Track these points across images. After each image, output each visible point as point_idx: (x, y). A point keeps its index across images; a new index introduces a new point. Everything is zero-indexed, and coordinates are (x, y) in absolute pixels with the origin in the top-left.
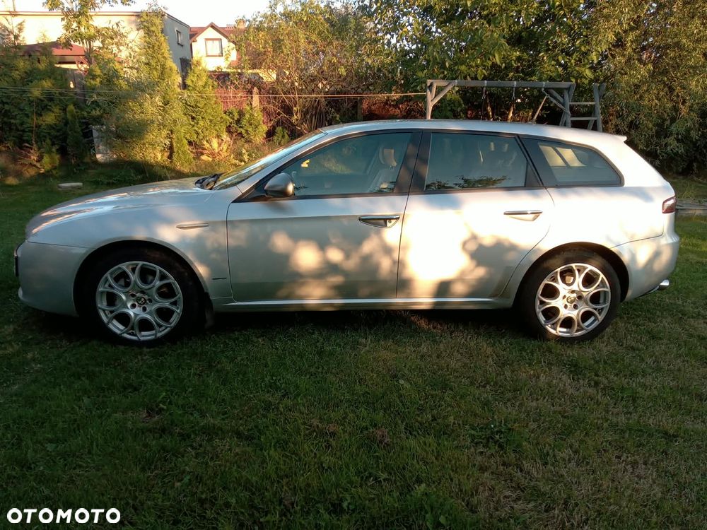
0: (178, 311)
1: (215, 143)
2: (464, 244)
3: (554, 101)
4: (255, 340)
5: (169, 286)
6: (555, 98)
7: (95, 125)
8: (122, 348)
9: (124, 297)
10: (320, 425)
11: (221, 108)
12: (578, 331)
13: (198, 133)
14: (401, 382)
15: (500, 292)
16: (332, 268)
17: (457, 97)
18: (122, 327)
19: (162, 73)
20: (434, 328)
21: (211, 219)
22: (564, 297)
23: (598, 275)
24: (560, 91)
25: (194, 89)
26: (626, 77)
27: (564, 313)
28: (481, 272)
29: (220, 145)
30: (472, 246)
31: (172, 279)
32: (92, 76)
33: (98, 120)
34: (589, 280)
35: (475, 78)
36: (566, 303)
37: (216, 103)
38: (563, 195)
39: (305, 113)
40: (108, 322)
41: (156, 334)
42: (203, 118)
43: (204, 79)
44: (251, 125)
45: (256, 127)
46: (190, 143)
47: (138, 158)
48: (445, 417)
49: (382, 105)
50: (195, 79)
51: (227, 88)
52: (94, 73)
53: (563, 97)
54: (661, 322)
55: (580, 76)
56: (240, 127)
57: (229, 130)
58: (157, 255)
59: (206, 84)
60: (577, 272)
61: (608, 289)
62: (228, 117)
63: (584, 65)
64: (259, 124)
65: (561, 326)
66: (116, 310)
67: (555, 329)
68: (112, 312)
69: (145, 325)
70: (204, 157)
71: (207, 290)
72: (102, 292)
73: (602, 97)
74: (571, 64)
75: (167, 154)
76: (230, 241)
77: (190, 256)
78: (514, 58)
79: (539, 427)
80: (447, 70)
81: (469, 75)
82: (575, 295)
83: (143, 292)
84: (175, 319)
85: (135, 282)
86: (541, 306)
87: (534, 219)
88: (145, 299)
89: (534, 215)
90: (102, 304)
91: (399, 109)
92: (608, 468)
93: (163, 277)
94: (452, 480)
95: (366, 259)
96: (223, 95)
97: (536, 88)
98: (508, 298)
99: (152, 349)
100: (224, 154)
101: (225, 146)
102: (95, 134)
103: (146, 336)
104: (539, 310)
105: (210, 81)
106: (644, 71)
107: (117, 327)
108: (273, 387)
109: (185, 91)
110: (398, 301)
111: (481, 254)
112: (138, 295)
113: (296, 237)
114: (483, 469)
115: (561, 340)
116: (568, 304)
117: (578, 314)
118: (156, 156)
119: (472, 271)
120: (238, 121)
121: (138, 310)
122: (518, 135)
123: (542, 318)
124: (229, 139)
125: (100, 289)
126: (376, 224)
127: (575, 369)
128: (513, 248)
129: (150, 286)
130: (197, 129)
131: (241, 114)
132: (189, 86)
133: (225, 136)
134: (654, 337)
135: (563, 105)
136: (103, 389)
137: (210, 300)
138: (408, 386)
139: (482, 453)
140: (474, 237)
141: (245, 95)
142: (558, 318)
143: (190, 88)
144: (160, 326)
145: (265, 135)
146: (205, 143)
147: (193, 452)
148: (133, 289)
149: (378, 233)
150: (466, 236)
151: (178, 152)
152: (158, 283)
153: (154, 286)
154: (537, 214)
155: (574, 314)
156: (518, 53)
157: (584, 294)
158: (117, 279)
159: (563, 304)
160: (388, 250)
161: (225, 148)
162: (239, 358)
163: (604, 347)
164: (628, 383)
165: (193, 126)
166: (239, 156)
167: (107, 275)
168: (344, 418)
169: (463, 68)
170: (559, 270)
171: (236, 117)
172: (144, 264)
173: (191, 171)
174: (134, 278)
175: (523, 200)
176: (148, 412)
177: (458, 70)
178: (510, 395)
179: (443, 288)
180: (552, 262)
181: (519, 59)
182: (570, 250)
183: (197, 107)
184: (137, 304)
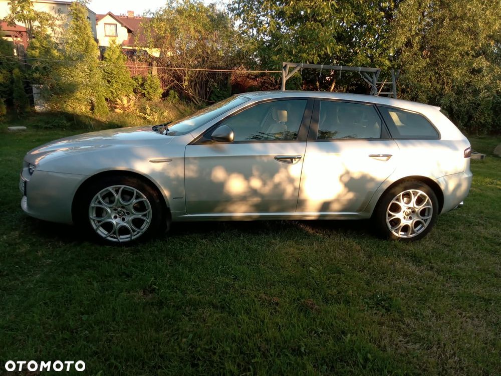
0: (148, 220)
1: (125, 100)
2: (341, 177)
3: (366, 80)
4: (201, 241)
5: (141, 203)
6: (367, 79)
7: (35, 84)
8: (108, 247)
9: (109, 210)
10: (266, 297)
11: (129, 75)
12: (411, 234)
13: (112, 93)
14: (311, 268)
15: (363, 208)
16: (254, 192)
17: (299, 75)
18: (106, 232)
19: (86, 48)
20: (317, 232)
21: (172, 157)
22: (404, 211)
23: (425, 197)
24: (371, 74)
25: (110, 60)
26: (412, 66)
27: (404, 222)
28: (351, 195)
29: (128, 102)
30: (346, 179)
31: (145, 198)
32: (33, 47)
33: (37, 81)
34: (420, 201)
35: (313, 63)
36: (405, 216)
37: (126, 71)
38: (404, 145)
39: (191, 81)
40: (97, 229)
41: (130, 237)
42: (116, 82)
43: (118, 53)
44: (152, 88)
45: (156, 89)
46: (107, 100)
47: (69, 109)
48: (346, 291)
49: (245, 78)
50: (111, 54)
51: (133, 61)
52: (35, 45)
53: (372, 78)
54: (458, 228)
55: (381, 64)
56: (144, 89)
57: (135, 91)
58: (135, 181)
59: (119, 57)
60: (412, 195)
61: (431, 207)
62: (134, 82)
63: (385, 57)
64: (158, 88)
65: (401, 231)
66: (103, 220)
67: (397, 233)
68: (99, 222)
69: (123, 231)
70: (117, 110)
71: (169, 205)
72: (93, 208)
73: (397, 79)
74: (376, 56)
75: (89, 107)
76: (187, 172)
77: (158, 182)
78: (338, 50)
79: (406, 296)
80: (293, 56)
81: (308, 60)
82: (410, 210)
83: (123, 207)
84: (145, 227)
85: (118, 200)
86: (389, 217)
87: (387, 160)
88: (124, 213)
89: (386, 157)
90: (92, 215)
91: (257, 81)
92: (457, 321)
93: (138, 197)
94: (364, 331)
95: (277, 186)
96: (131, 66)
97: (351, 71)
98: (369, 212)
99: (129, 248)
100: (132, 108)
101: (132, 103)
102: (35, 90)
103: (123, 238)
104: (388, 220)
105: (122, 55)
106: (423, 63)
107: (102, 232)
108: (225, 273)
109: (103, 62)
110: (296, 214)
111: (352, 184)
112: (119, 209)
113: (230, 171)
114: (381, 324)
115: (401, 240)
116: (406, 217)
117: (412, 223)
118: (82, 109)
119: (345, 195)
120: (142, 85)
121: (118, 220)
122: (375, 104)
123: (390, 226)
124: (134, 98)
125: (92, 205)
126: (286, 162)
127: (415, 259)
128: (372, 180)
129: (128, 203)
130: (112, 90)
131: (144, 80)
132: (106, 58)
133: (131, 95)
134: (457, 238)
135: (372, 83)
136: (106, 276)
137: (170, 213)
138: (315, 271)
139: (375, 314)
140: (348, 173)
141: (147, 67)
142: (400, 225)
143: (107, 60)
144: (134, 231)
145: (161, 96)
146: (118, 100)
147: (187, 319)
148: (116, 205)
149: (286, 168)
150: (343, 172)
151: (98, 106)
152: (134, 201)
153: (131, 203)
154: (389, 156)
155: (410, 223)
156: (340, 47)
157: (417, 210)
158: (104, 198)
159: (403, 217)
160: (291, 180)
161: (132, 105)
162: (194, 253)
163: (429, 244)
164: (450, 267)
165: (109, 87)
166: (143, 110)
167: (98, 195)
168: (281, 293)
169: (305, 55)
170: (401, 194)
171: (140, 81)
172: (125, 187)
173: (108, 120)
174: (117, 197)
175: (380, 148)
176: (144, 292)
177: (301, 56)
178: (381, 276)
179: (325, 206)
180: (397, 189)
181: (341, 50)
182: (408, 181)
183: (112, 73)
184: (118, 216)
